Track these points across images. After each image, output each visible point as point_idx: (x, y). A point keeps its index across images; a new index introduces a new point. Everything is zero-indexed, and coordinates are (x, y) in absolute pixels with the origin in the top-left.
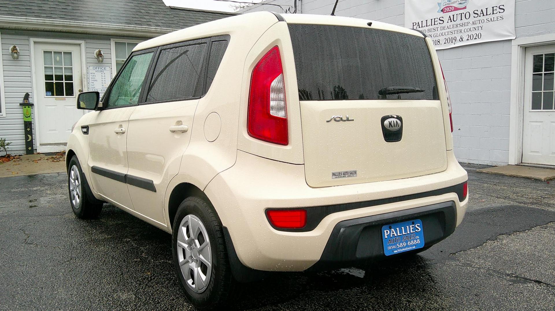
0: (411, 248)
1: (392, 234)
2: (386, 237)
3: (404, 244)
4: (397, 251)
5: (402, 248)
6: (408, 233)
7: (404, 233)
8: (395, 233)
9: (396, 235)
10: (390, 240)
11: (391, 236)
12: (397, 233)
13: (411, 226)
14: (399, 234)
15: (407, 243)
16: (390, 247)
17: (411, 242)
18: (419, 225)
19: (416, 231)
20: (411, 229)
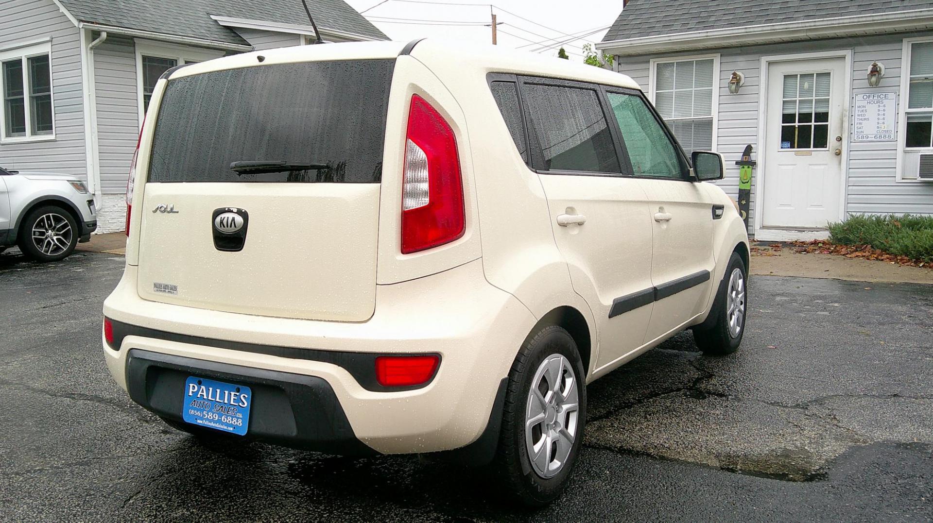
0: (225, 428)
1: (200, 393)
2: (191, 394)
3: (216, 416)
4: (202, 422)
5: (210, 421)
6: (226, 401)
7: (218, 400)
8: (205, 394)
9: (205, 397)
10: (195, 401)
11: (199, 396)
12: (208, 396)
13: (233, 393)
14: (210, 398)
15: (220, 416)
16: (193, 411)
17: (227, 419)
18: (246, 396)
19: (240, 404)
20: (232, 397)
